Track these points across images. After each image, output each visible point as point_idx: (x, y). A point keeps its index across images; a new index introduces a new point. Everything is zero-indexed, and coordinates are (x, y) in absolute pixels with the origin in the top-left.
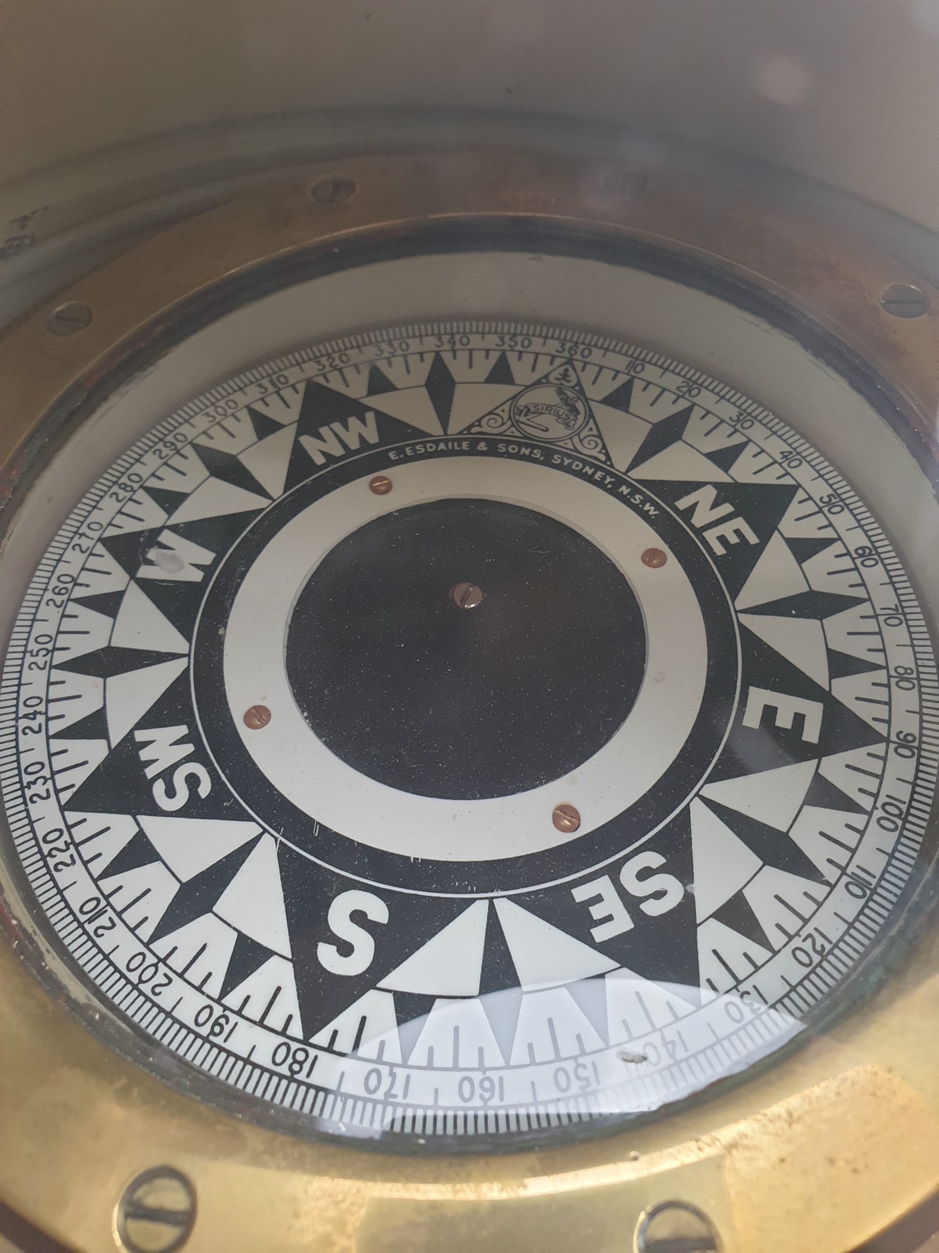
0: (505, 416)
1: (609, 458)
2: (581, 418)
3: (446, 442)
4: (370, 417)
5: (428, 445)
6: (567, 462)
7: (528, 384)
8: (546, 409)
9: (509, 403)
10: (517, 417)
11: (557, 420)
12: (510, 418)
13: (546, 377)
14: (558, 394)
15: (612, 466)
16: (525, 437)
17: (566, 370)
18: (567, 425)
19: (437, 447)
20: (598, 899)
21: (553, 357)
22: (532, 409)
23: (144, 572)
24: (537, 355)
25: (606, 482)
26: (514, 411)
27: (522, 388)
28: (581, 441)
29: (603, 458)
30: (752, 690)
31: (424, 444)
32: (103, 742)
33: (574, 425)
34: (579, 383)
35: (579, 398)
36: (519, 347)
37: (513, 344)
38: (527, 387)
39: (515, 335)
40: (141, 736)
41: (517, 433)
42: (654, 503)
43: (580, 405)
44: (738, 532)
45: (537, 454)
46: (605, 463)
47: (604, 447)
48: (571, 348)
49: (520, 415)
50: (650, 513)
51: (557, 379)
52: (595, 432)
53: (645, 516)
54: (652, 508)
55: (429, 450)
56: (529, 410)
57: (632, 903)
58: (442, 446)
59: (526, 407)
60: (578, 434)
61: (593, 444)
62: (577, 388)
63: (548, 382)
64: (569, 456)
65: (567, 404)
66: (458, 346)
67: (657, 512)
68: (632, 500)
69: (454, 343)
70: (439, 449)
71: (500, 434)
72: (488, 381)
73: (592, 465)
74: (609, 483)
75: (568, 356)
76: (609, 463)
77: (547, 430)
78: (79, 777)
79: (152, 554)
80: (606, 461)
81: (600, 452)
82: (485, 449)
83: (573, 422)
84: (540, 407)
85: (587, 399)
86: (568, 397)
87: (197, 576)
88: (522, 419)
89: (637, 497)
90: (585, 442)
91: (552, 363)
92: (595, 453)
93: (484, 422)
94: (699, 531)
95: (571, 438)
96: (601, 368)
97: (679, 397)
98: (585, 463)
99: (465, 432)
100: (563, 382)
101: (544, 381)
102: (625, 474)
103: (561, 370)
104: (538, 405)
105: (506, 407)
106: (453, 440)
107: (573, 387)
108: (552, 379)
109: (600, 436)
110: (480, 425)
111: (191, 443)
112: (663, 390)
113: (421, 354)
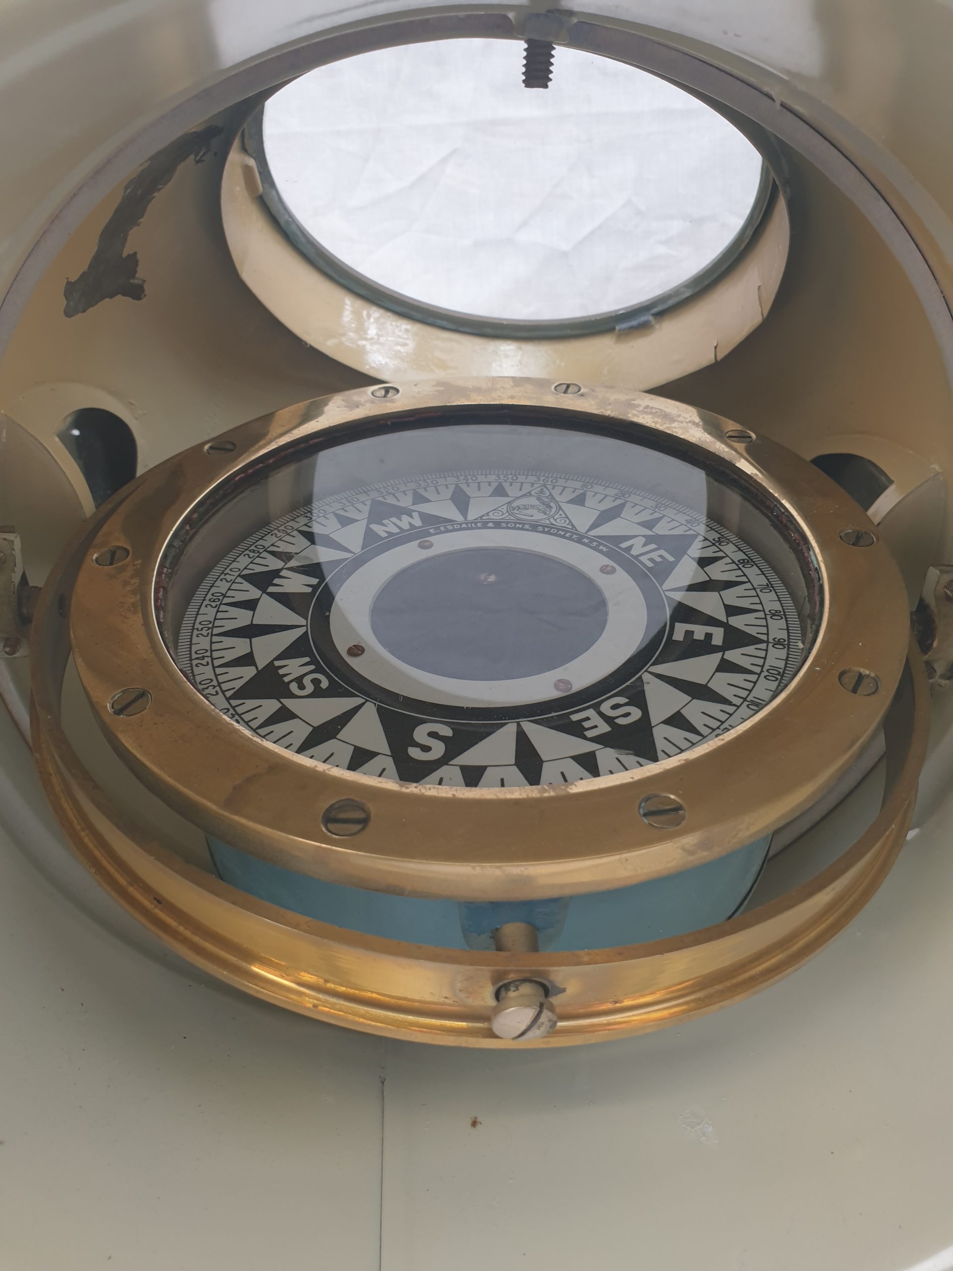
0: (505, 511)
1: (574, 527)
2: (553, 510)
3: (467, 524)
4: (415, 515)
5: (455, 526)
6: (546, 529)
7: (518, 496)
8: (531, 507)
9: (507, 505)
10: (512, 511)
11: (538, 512)
12: (507, 511)
13: (530, 493)
14: (538, 500)
15: (576, 530)
16: (518, 520)
17: (542, 489)
18: (545, 514)
19: (461, 526)
20: (588, 719)
21: (533, 484)
22: (522, 507)
23: (271, 589)
24: (522, 483)
25: (573, 537)
26: (510, 508)
27: (514, 498)
28: (555, 520)
29: (570, 527)
30: (677, 624)
31: (453, 525)
32: (253, 668)
33: (549, 513)
34: (551, 495)
35: (551, 501)
36: (510, 480)
37: (506, 479)
38: (517, 498)
39: (507, 475)
40: (277, 663)
41: (512, 518)
42: (604, 545)
43: (552, 504)
44: (661, 556)
45: (527, 527)
46: (571, 529)
47: (570, 522)
48: (543, 480)
49: (514, 510)
50: (603, 550)
51: (536, 493)
52: (564, 516)
53: (601, 552)
54: (605, 548)
55: (456, 527)
56: (519, 508)
57: (609, 720)
58: (464, 526)
59: (517, 506)
60: (553, 517)
61: (563, 521)
62: (550, 497)
63: (531, 495)
64: (547, 527)
65: (544, 504)
66: (470, 481)
67: (608, 550)
68: (591, 545)
69: (468, 480)
70: (462, 527)
71: (502, 519)
72: (492, 496)
73: (563, 530)
74: (575, 538)
75: (543, 483)
76: (574, 529)
77: (532, 516)
78: (238, 684)
79: (276, 581)
81: (568, 524)
82: (493, 526)
83: (549, 512)
84: (527, 506)
85: (557, 502)
86: (544, 501)
87: (309, 590)
88: (515, 511)
89: (594, 543)
90: (558, 521)
91: (532, 486)
92: (564, 525)
93: (490, 514)
94: (636, 557)
95: (549, 519)
96: (565, 487)
97: (616, 499)
98: (558, 530)
99: (479, 519)
100: (540, 494)
101: (528, 494)
102: (586, 533)
103: (539, 489)
104: (525, 505)
105: (505, 507)
106: (471, 523)
107: (547, 497)
108: (533, 494)
109: (567, 517)
110: (488, 516)
111: (296, 529)
112: (606, 496)
113: (446, 485)
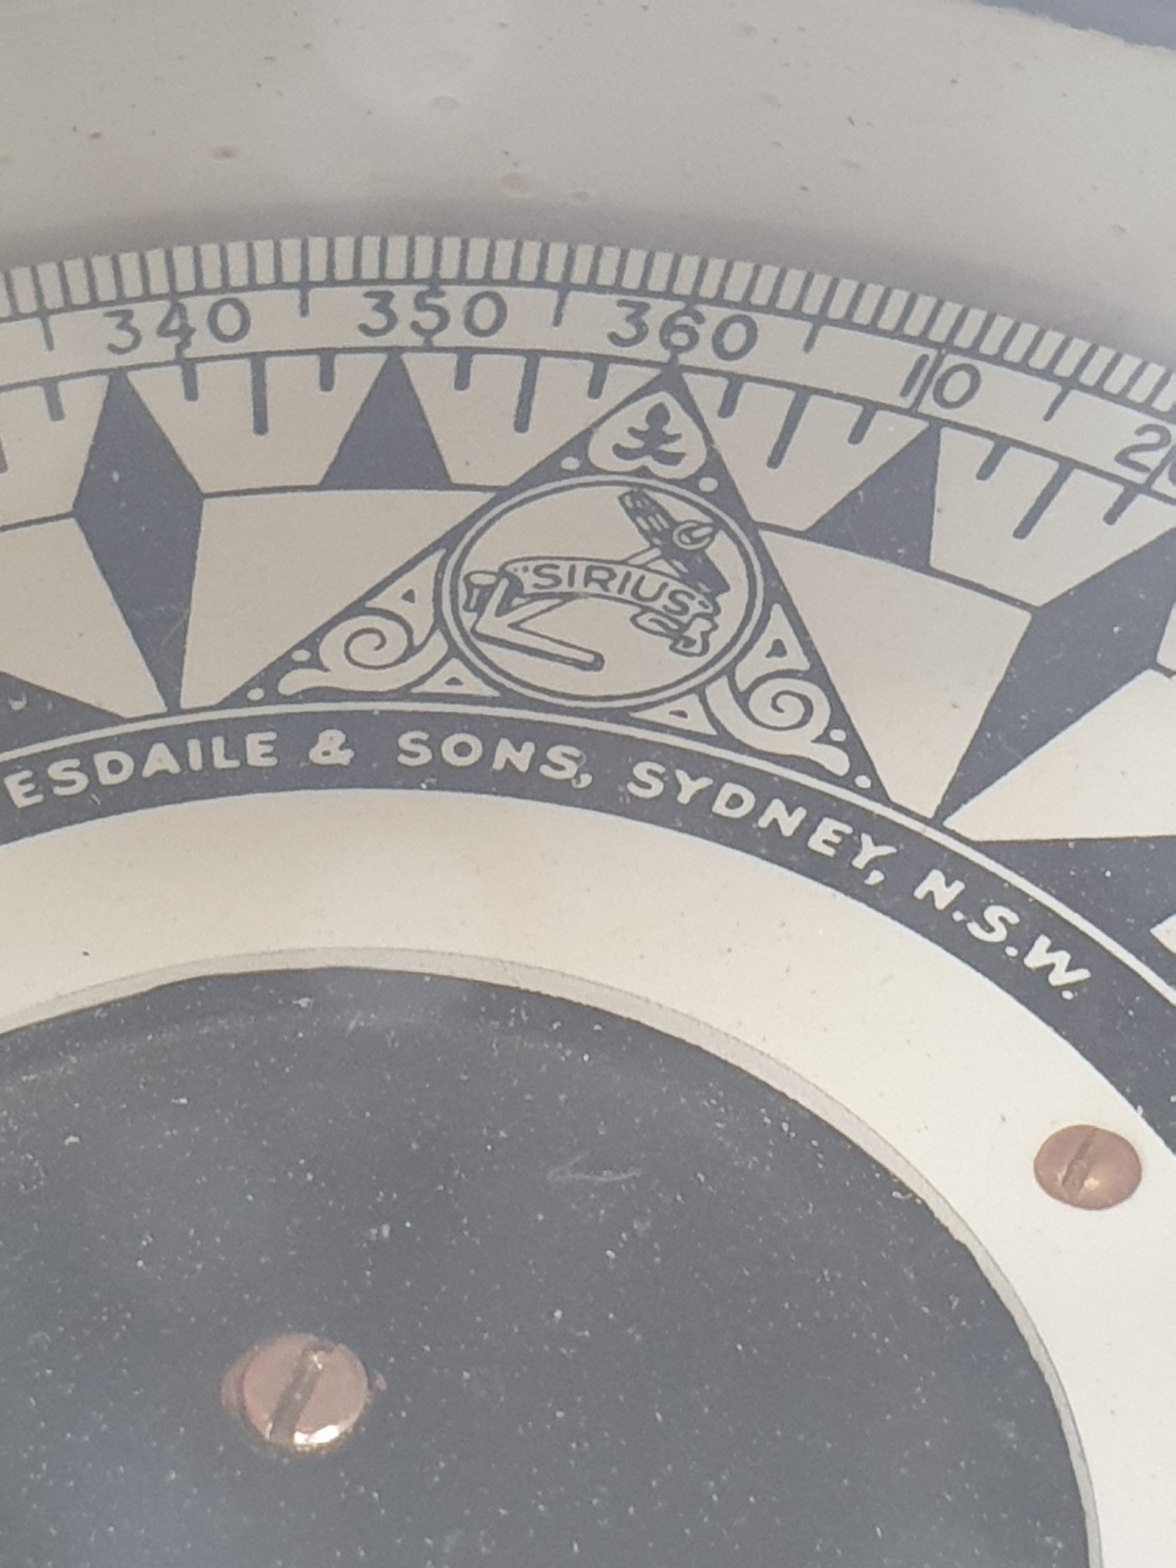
0: (421, 616)
1: (861, 761)
2: (733, 604)
3: (176, 739)
5: (101, 760)
6: (689, 788)
7: (507, 481)
8: (588, 579)
9: (435, 559)
10: (468, 619)
11: (634, 619)
12: (439, 622)
13: (579, 444)
14: (632, 513)
15: (878, 792)
16: (507, 698)
17: (658, 415)
18: (679, 640)
19: (140, 761)
21: (601, 363)
22: (529, 581)
24: (533, 358)
25: (860, 862)
26: (454, 592)
27: (486, 497)
28: (742, 699)
29: (838, 762)
31: (85, 754)
33: (705, 635)
34: (714, 464)
35: (718, 525)
36: (456, 335)
37: (429, 320)
38: (502, 493)
39: (435, 284)
41: (472, 685)
42: (1066, 937)
43: (724, 554)
45: (563, 762)
46: (847, 782)
47: (840, 717)
48: (669, 326)
49: (480, 609)
50: (1055, 979)
51: (620, 451)
52: (796, 659)
53: (1032, 992)
54: (1064, 959)
55: (107, 778)
56: (515, 587)
58: (160, 759)
59: (502, 573)
60: (729, 672)
61: (794, 710)
62: (708, 484)
63: (588, 468)
64: (697, 765)
65: (670, 553)
66: (202, 343)
67: (1084, 976)
68: (975, 929)
69: (186, 333)
70: (148, 771)
71: (404, 693)
72: (337, 478)
73: (793, 796)
74: (875, 863)
75: (664, 355)
76: (863, 782)
77: (597, 664)
80: (853, 773)
81: (824, 739)
82: (345, 757)
83: (702, 625)
84: (563, 573)
85: (753, 528)
86: (674, 524)
88: (491, 623)
89: (994, 913)
90: (759, 702)
91: (595, 389)
92: (801, 744)
93: (331, 648)
95: (700, 692)
96: (803, 394)
97: (1131, 491)
98: (766, 787)
99: (256, 694)
100: (648, 461)
101: (570, 463)
102: (937, 821)
103: (637, 415)
104: (552, 562)
105: (421, 579)
106: (205, 732)
107: (691, 482)
108: (600, 452)
109: (818, 674)
110: (315, 663)
112: (1067, 466)
113: (50, 386)
